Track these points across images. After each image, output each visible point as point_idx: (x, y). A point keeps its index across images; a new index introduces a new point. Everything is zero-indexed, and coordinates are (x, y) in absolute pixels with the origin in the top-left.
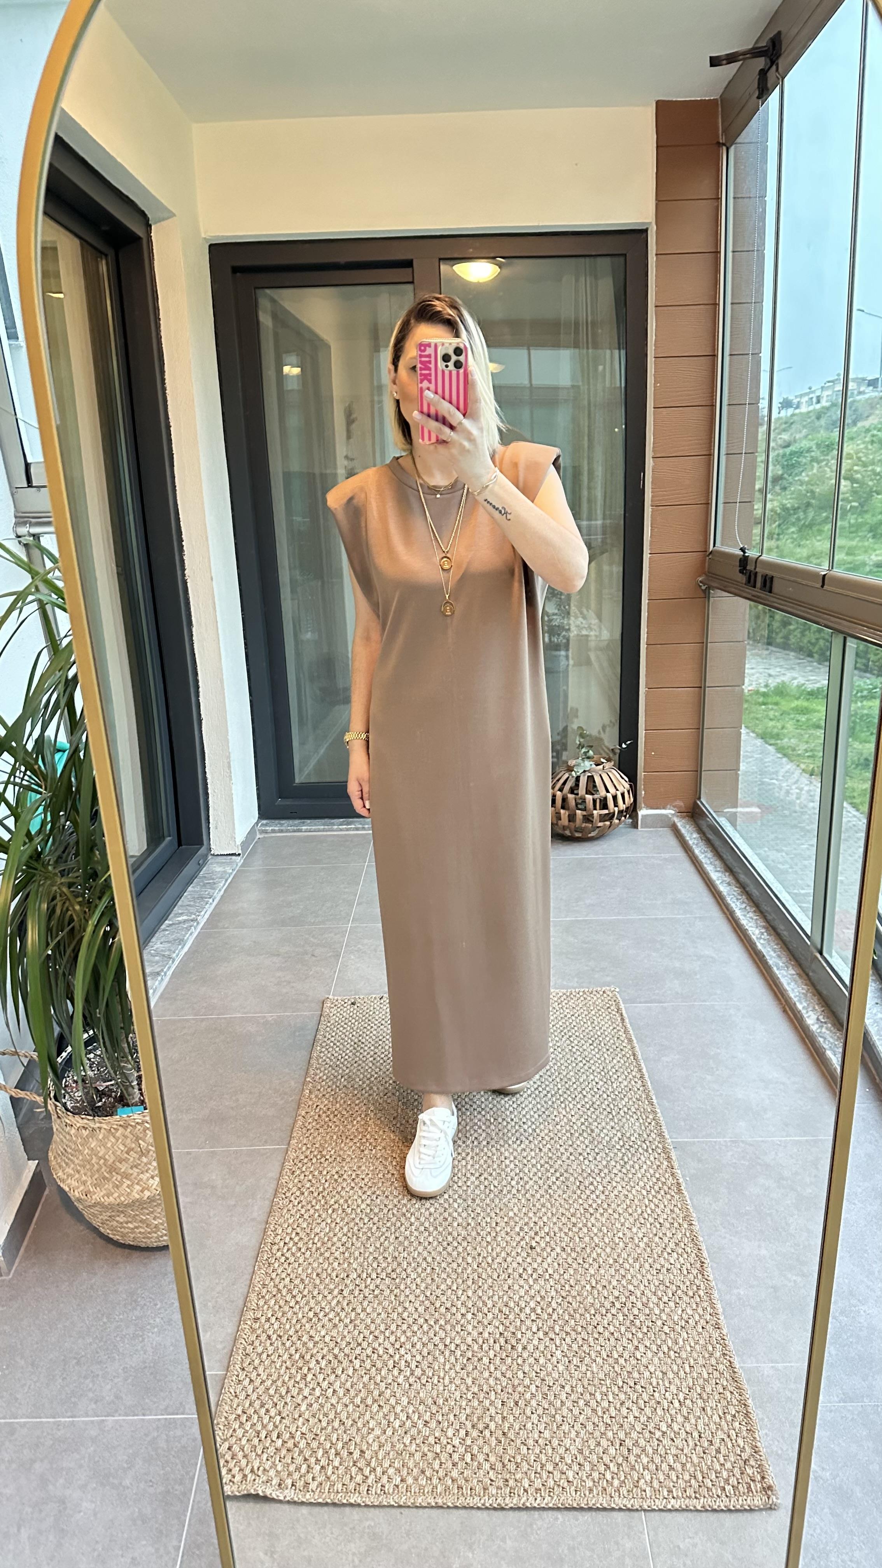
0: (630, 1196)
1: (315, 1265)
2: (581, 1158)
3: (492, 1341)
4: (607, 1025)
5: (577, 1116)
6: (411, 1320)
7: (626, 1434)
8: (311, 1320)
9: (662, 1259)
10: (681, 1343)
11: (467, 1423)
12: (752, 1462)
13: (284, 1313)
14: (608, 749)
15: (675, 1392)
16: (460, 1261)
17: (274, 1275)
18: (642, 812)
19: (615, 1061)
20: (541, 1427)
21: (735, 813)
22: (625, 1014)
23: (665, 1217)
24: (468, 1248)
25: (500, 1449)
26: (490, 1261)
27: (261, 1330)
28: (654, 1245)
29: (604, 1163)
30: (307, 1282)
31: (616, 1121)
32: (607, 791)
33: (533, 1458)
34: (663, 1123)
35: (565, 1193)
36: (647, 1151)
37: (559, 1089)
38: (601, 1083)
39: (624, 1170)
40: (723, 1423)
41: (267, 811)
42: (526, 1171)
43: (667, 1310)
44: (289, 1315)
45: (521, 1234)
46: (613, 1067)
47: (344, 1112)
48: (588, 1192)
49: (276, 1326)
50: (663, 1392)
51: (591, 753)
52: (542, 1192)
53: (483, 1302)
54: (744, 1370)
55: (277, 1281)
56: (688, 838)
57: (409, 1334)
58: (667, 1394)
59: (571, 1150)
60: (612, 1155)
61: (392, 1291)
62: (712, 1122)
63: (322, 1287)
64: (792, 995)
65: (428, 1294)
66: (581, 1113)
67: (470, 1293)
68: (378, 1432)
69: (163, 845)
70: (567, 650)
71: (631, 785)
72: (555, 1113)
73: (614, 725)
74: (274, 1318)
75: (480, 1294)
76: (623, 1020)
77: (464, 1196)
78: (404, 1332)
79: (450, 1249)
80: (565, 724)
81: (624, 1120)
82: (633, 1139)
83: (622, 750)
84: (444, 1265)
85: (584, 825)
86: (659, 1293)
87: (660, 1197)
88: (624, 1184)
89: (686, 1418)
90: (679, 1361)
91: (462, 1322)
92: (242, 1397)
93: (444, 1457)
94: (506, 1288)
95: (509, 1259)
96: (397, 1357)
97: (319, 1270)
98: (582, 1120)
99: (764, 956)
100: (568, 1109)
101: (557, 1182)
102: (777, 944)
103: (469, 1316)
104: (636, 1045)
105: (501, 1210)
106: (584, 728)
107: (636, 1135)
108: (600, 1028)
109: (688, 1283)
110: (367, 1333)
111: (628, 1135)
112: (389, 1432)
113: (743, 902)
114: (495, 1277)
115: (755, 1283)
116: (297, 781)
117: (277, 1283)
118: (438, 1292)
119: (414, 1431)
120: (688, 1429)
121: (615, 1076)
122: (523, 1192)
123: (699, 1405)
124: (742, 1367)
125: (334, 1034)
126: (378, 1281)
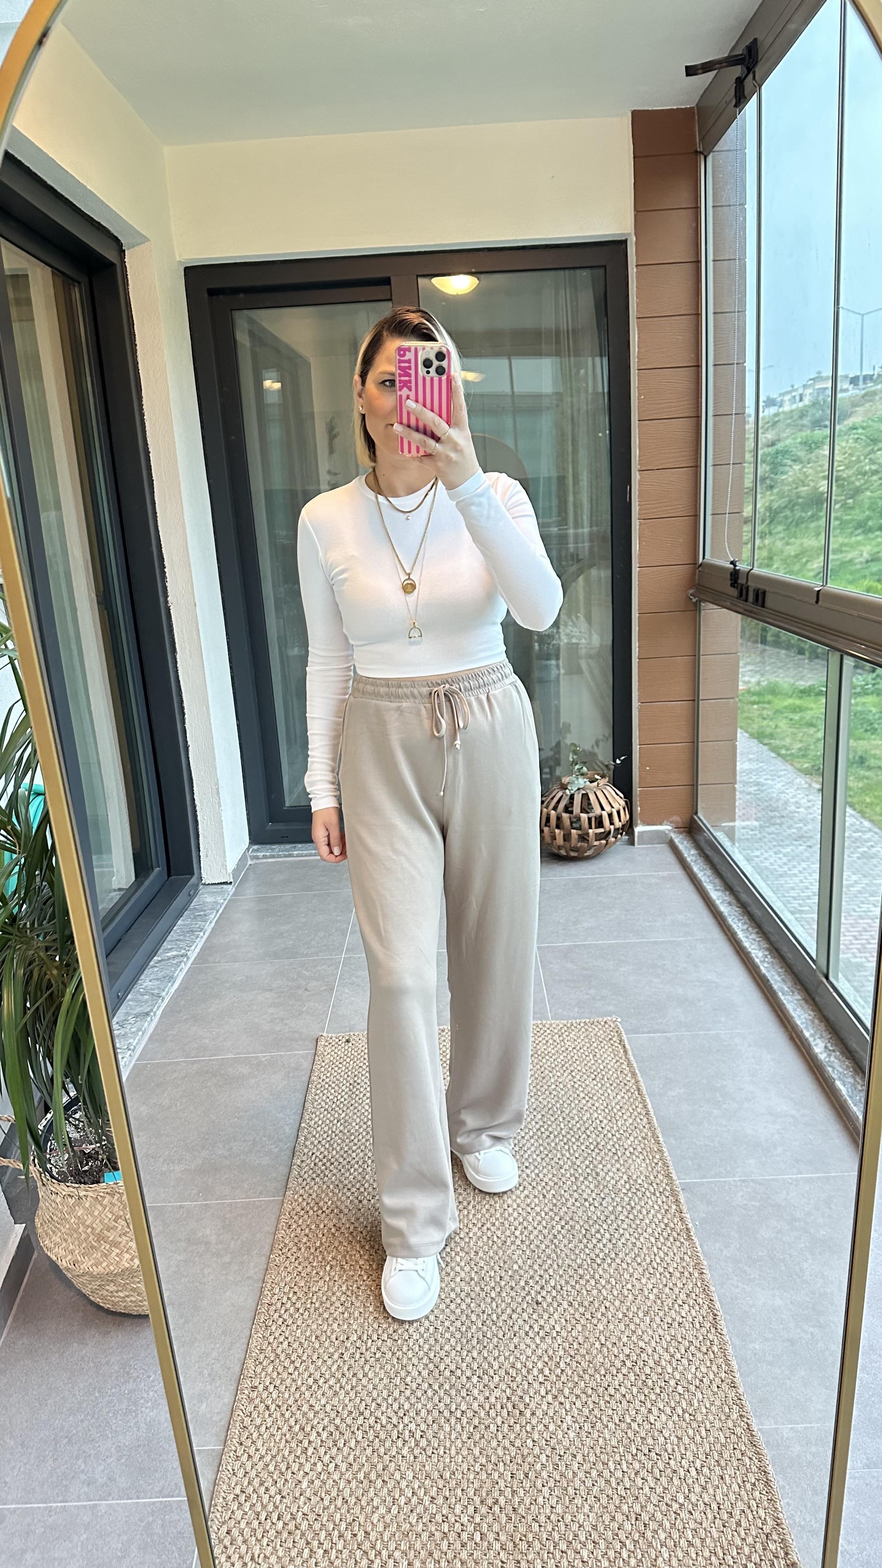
0: (639, 1244)
1: (314, 1326)
2: (587, 1204)
3: (499, 1407)
4: (609, 1058)
5: (581, 1159)
6: (414, 1386)
7: (642, 1507)
8: (311, 1387)
9: (673, 1311)
10: (696, 1404)
11: (475, 1498)
12: (775, 1537)
13: (283, 1380)
14: (602, 763)
15: (691, 1459)
16: (464, 1318)
17: (271, 1339)
18: (638, 829)
19: (619, 1097)
20: (553, 1501)
21: (733, 827)
22: (627, 1046)
23: (675, 1265)
24: (472, 1305)
25: (510, 1527)
26: (495, 1318)
27: (259, 1399)
28: (664, 1296)
29: (611, 1208)
30: (305, 1346)
31: (622, 1162)
32: (603, 809)
33: (545, 1536)
34: (670, 1163)
35: (570, 1242)
36: (654, 1194)
37: (561, 1129)
38: (605, 1121)
39: (631, 1216)
40: (743, 1493)
41: (258, 836)
42: (531, 1220)
43: (680, 1368)
44: (289, 1381)
45: (527, 1289)
46: (616, 1104)
47: (341, 1160)
48: (594, 1241)
49: (274, 1396)
50: (679, 1459)
51: (585, 769)
52: (547, 1242)
53: (489, 1363)
54: (762, 1433)
55: (275, 1345)
56: (686, 855)
57: (413, 1400)
58: (683, 1462)
59: (576, 1195)
60: (618, 1200)
61: (393, 1354)
62: (721, 1160)
63: (321, 1351)
64: (798, 1022)
65: (432, 1356)
66: (586, 1155)
67: (475, 1354)
68: (382, 1510)
69: (152, 876)
70: (558, 659)
71: (626, 802)
72: (559, 1156)
73: (607, 739)
74: (272, 1386)
75: (486, 1355)
76: (625, 1052)
77: (466, 1249)
78: (408, 1398)
79: (453, 1306)
80: (557, 740)
81: (630, 1161)
82: (639, 1181)
83: (616, 765)
84: (447, 1324)
85: (579, 844)
86: (672, 1350)
87: (669, 1244)
88: (631, 1231)
89: (704, 1488)
90: (695, 1425)
91: (468, 1386)
92: (240, 1475)
93: (452, 1536)
94: (512, 1348)
95: (514, 1316)
96: (401, 1426)
97: (319, 1333)
98: (587, 1162)
99: (768, 981)
100: (572, 1151)
101: (563, 1231)
102: (781, 968)
103: (475, 1379)
104: (640, 1079)
105: (505, 1263)
106: (577, 743)
107: (643, 1177)
108: (603, 1062)
109: (701, 1338)
110: (369, 1400)
111: (634, 1177)
112: (395, 1510)
113: (745, 923)
114: (500, 1336)
115: (771, 1336)
116: (287, 804)
117: (275, 1348)
118: (443, 1353)
119: (420, 1509)
120: (706, 1500)
121: (620, 1114)
122: (527, 1243)
123: (717, 1473)
124: (760, 1430)
125: (328, 1075)
126: (380, 1343)
